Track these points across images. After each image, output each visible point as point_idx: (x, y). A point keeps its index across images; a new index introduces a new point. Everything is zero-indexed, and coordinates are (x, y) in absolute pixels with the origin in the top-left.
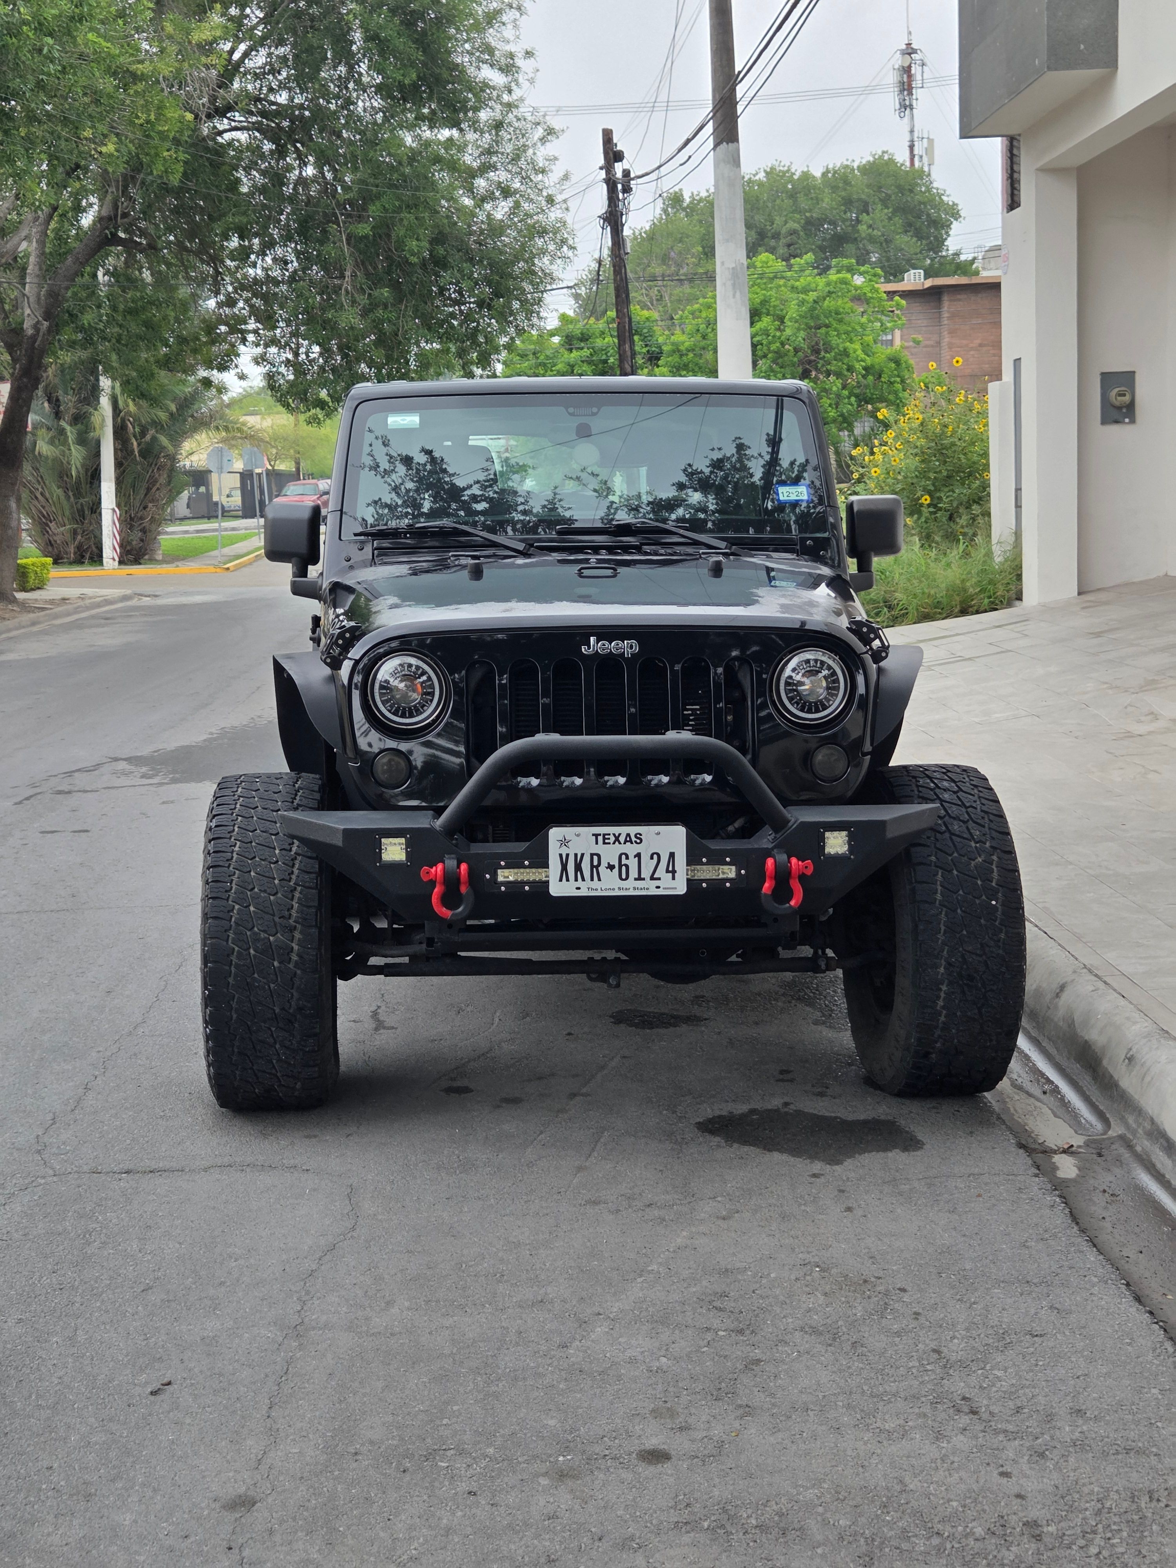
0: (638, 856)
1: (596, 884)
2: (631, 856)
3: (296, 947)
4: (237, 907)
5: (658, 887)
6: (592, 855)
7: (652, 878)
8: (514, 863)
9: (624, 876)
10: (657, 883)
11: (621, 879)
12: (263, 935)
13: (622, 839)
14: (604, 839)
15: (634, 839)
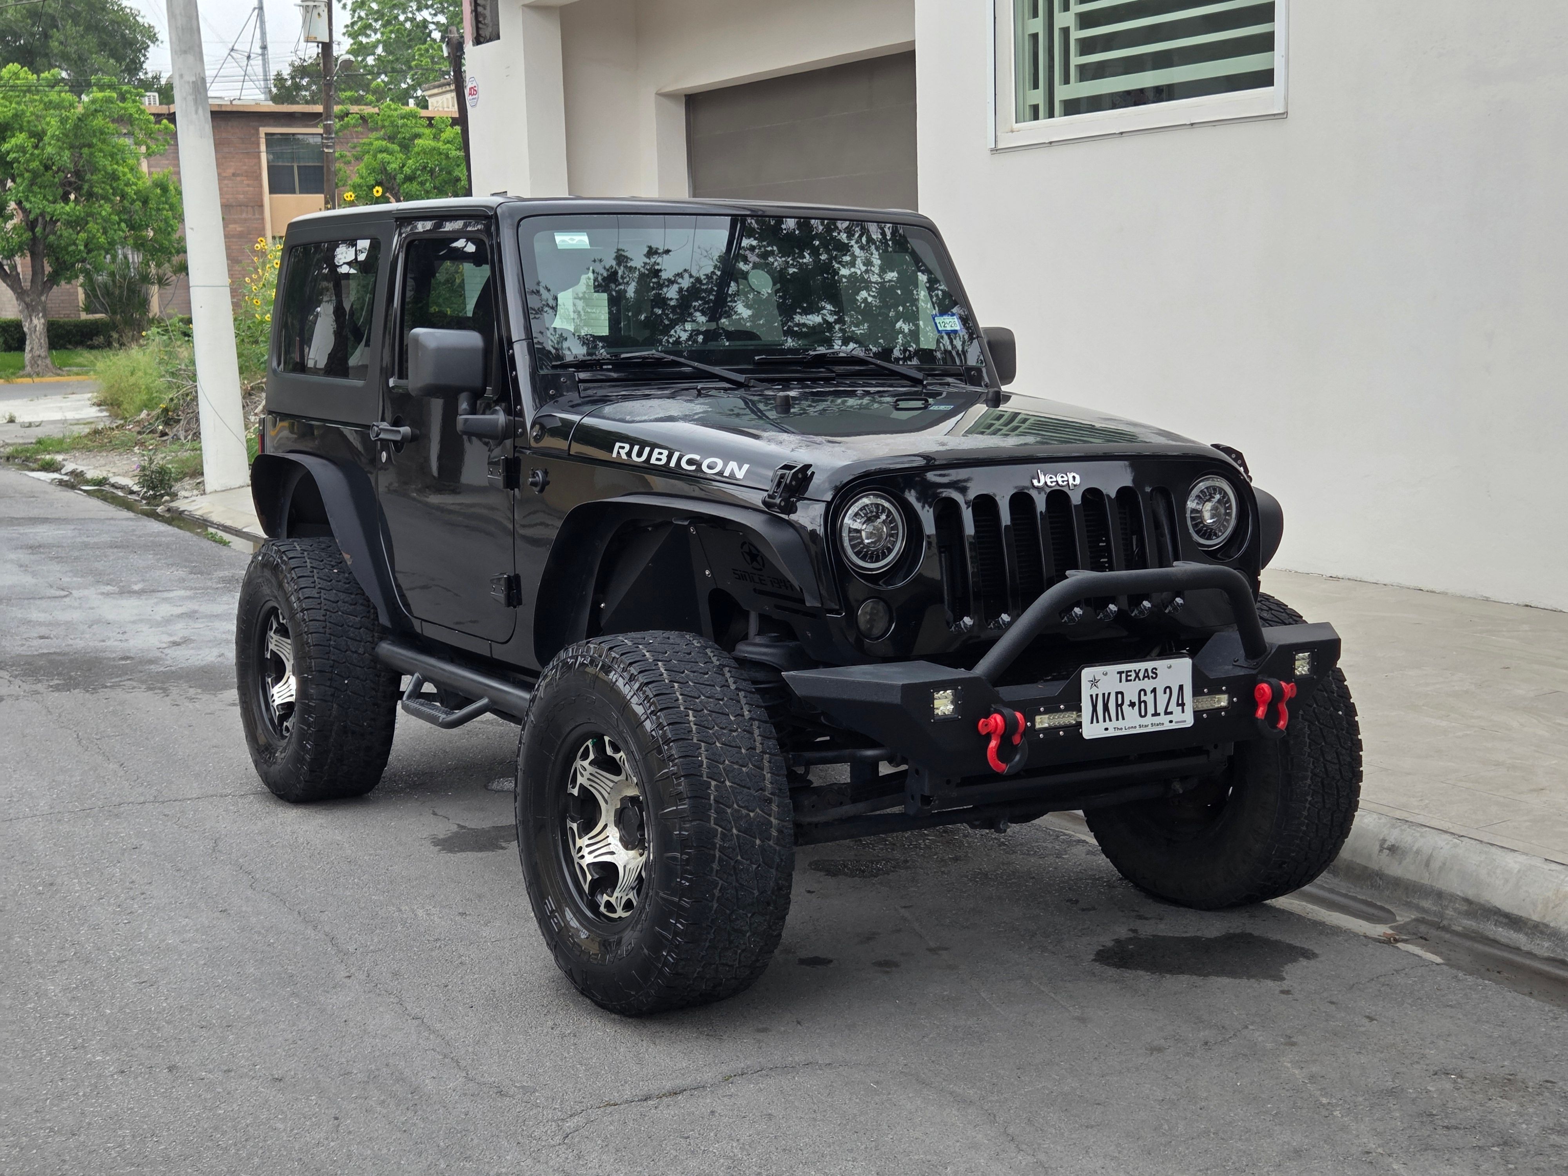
0: (1154, 691)
1: (1121, 723)
2: (1148, 692)
3: (774, 821)
4: (713, 783)
5: (1171, 722)
6: (1117, 693)
7: (1166, 713)
8: (1052, 709)
9: (1143, 714)
10: (1169, 717)
11: (1141, 716)
12: (744, 812)
13: (1141, 675)
14: (1127, 676)
15: (1151, 674)
